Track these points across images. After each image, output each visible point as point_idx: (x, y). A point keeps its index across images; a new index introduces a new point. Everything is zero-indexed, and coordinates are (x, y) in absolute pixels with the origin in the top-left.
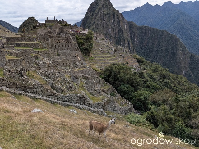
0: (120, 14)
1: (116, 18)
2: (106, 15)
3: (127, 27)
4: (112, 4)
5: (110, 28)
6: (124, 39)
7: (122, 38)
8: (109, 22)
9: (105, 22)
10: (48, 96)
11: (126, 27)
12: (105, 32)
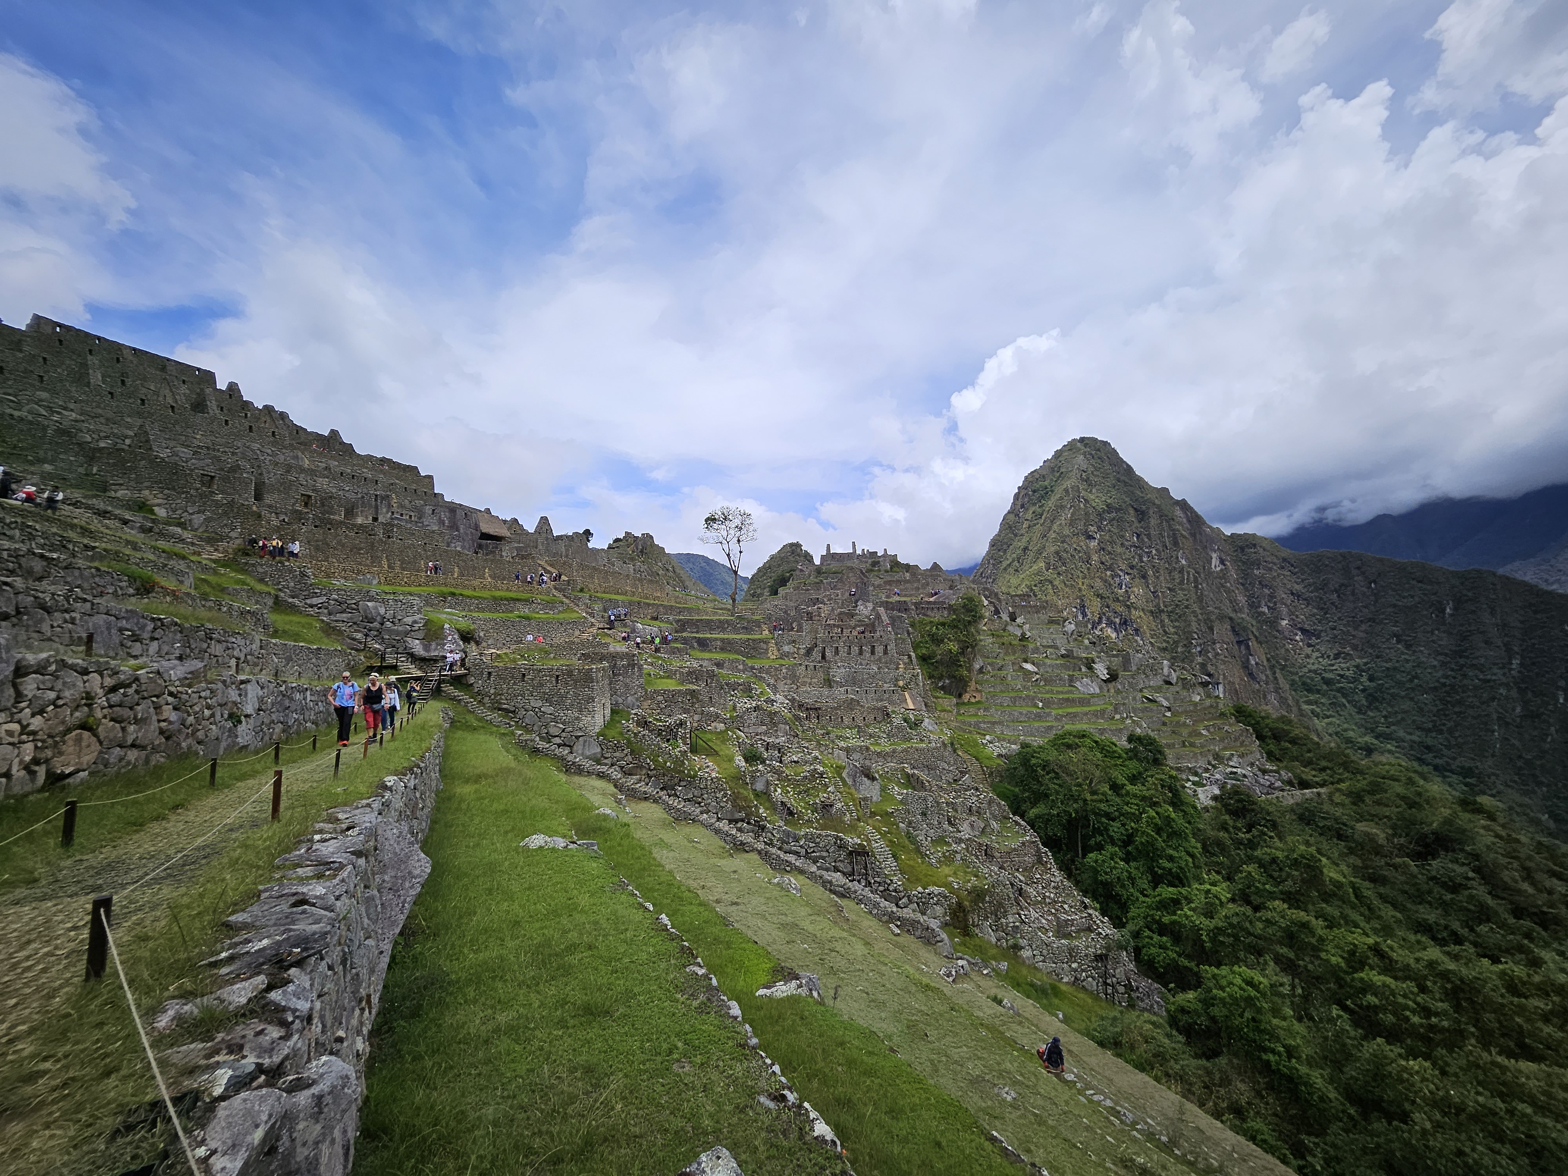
0: (1177, 502)
1: (1154, 522)
3: (1222, 562)
4: (1127, 465)
5: (1126, 567)
6: (1210, 621)
8: (1117, 541)
10: (737, 821)
12: (1098, 586)
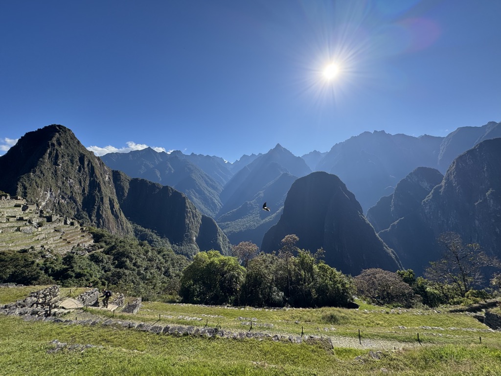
0: (96, 157)
1: (86, 163)
2: (62, 156)
3: (109, 178)
4: (78, 141)
5: (73, 177)
6: (103, 198)
7: (98, 196)
8: (70, 167)
9: (60, 167)
11: (107, 178)
12: (60, 183)
